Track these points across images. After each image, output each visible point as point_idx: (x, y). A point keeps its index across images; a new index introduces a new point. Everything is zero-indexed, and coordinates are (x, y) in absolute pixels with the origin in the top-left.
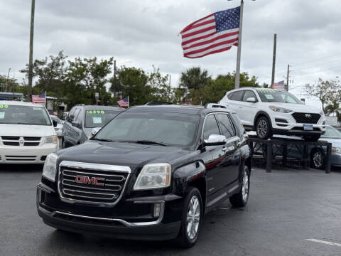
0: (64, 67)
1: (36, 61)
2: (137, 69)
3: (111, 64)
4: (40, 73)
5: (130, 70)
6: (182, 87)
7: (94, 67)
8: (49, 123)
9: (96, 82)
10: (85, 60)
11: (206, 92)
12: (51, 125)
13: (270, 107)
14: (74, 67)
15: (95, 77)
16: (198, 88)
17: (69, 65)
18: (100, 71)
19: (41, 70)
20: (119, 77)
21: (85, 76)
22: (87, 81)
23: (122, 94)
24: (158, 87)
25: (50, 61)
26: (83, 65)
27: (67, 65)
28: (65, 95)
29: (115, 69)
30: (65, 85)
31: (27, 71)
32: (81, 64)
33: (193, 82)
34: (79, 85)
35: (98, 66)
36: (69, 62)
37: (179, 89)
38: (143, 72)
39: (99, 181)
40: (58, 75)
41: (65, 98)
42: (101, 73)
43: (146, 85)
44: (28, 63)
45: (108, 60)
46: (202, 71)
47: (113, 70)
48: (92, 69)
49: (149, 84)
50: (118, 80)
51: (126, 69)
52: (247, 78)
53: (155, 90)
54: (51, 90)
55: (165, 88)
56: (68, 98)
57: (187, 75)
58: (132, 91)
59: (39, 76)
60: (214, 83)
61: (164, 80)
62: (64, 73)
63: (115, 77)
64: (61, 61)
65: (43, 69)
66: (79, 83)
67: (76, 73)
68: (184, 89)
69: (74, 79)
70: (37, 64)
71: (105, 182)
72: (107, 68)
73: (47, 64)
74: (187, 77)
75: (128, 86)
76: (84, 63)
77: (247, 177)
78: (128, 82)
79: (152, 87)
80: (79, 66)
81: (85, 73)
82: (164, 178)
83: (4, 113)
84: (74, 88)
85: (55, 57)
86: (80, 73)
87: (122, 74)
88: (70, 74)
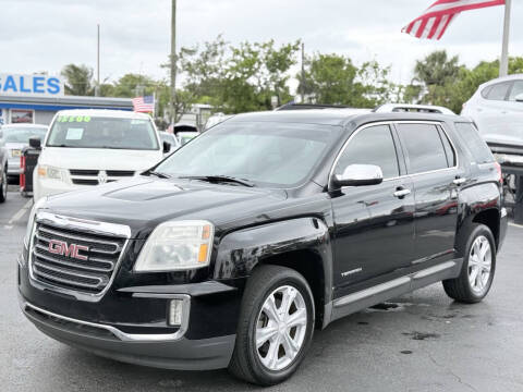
0: (224, 59)
1: (183, 49)
2: (340, 56)
3: (297, 49)
4: (190, 68)
5: (328, 58)
6: (416, 83)
7: (270, 56)
8: (155, 146)
9: (273, 79)
10: (256, 44)
11: (456, 91)
12: (158, 149)
14: (238, 57)
15: (273, 71)
16: (443, 84)
17: (232, 53)
18: (279, 62)
19: (189, 64)
20: (312, 71)
21: (257, 70)
22: (260, 79)
23: (317, 98)
24: (375, 84)
25: (203, 49)
26: (252, 53)
27: (229, 55)
28: (225, 101)
29: (303, 58)
30: (226, 86)
31: (168, 66)
32: (250, 52)
33: (435, 74)
34: (247, 86)
35: (275, 54)
36: (232, 49)
37: (411, 86)
38: (350, 61)
39: (81, 252)
40: (216, 70)
41: (226, 106)
42: (281, 64)
43: (355, 81)
44: (170, 53)
45: (293, 44)
46: (449, 58)
47: (300, 60)
48: (267, 58)
49: (357, 79)
50: (309, 76)
51: (322, 56)
53: (369, 89)
54: (205, 94)
55: (386, 86)
56: (231, 105)
57: (425, 63)
58: (330, 93)
59: (187, 73)
60: (470, 74)
61: (385, 72)
62: (224, 67)
63: (303, 72)
64: (219, 49)
65: (192, 62)
66: (248, 81)
67: (243, 66)
68: (419, 86)
69: (239, 75)
70: (184, 54)
71: (90, 254)
72: (291, 57)
73: (199, 52)
74: (424, 67)
75: (324, 84)
76: (254, 49)
77: (488, 246)
78: (325, 77)
79: (365, 85)
80: (247, 55)
81: (256, 66)
82: (196, 250)
83: (81, 130)
84: (239, 90)
85: (211, 43)
86: (249, 65)
87: (315, 65)
88: (232, 69)
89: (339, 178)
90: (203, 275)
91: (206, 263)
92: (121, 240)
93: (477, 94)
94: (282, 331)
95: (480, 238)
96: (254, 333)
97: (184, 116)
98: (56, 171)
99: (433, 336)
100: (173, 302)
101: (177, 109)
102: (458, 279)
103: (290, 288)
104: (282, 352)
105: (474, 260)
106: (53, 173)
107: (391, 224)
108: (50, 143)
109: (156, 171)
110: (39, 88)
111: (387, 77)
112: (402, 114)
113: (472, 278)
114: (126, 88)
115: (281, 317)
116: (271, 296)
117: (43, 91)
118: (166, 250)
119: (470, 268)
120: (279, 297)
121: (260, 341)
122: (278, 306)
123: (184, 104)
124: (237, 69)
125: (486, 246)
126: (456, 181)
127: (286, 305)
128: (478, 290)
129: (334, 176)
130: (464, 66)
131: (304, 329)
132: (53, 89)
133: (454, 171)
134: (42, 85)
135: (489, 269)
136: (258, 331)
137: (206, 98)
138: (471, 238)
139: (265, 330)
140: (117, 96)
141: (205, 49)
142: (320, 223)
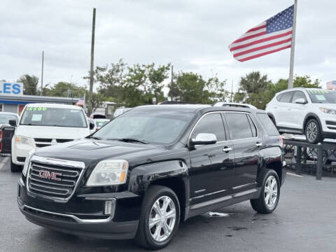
0: (123, 74)
1: (98, 68)
2: (195, 74)
3: (169, 69)
4: (101, 79)
5: (187, 75)
6: (241, 92)
7: (152, 73)
8: (85, 125)
9: (153, 87)
10: (143, 66)
11: (265, 97)
12: (87, 127)
13: (320, 108)
14: (132, 73)
15: (154, 82)
16: (257, 93)
17: (128, 71)
18: (157, 77)
19: (101, 77)
20: (178, 82)
21: (144, 82)
22: (146, 86)
23: (180, 99)
24: (216, 92)
25: (110, 68)
26: (141, 71)
27: (126, 71)
29: (172, 74)
30: (124, 91)
31: (88, 78)
32: (140, 70)
33: (253, 86)
34: (137, 91)
35: (155, 72)
36: (128, 68)
37: (238, 93)
38: (201, 77)
39: (57, 176)
40: (118, 81)
41: (124, 103)
42: (158, 78)
43: (204, 90)
44: (90, 70)
45: (166, 66)
46: (261, 76)
47: (170, 76)
48: (150, 74)
49: (206, 88)
50: (176, 86)
51: (184, 74)
52: (310, 81)
53: (213, 94)
54: (110, 96)
55: (223, 93)
56: (127, 103)
57: (246, 79)
58: (189, 96)
59: (100, 82)
60: (274, 87)
61: (222, 84)
62: (123, 79)
63: (172, 83)
64: (120, 68)
65: (103, 76)
66: (137, 88)
67: (135, 79)
68: (243, 93)
69: (133, 84)
70: (98, 71)
71: (62, 177)
72: (165, 74)
73: (108, 70)
74: (246, 81)
75: (185, 91)
76: (142, 68)
77: (276, 182)
78: (186, 86)
79: (210, 92)
80: (137, 72)
81: (143, 79)
82: (119, 175)
83: (41, 116)
84: (133, 93)
85: (115, 64)
86: (139, 78)
87: (180, 79)
88: (128, 80)
89: (194, 140)
90: (122, 188)
91: (124, 182)
92: (79, 170)
93: (275, 98)
94: (163, 220)
95: (271, 177)
96: (148, 220)
97: (98, 109)
98: (26, 139)
99: (244, 228)
100: (107, 202)
101: (93, 105)
102: (259, 199)
103: (167, 197)
104: (162, 232)
105: (267, 189)
106: (24, 140)
107: (222, 168)
108: (22, 123)
109: (94, 136)
110: (7, 90)
111: (224, 88)
112: (228, 107)
113: (266, 199)
114: (59, 91)
115: (162, 213)
116: (158, 201)
117: (9, 92)
118: (103, 175)
119: (266, 194)
120: (161, 202)
121: (151, 225)
122: (161, 206)
123: (98, 101)
124: (131, 80)
125: (274, 182)
126: (257, 145)
127: (165, 206)
128: (270, 207)
129: (191, 139)
130: (270, 81)
131: (174, 220)
132: (16, 91)
133: (256, 139)
134: (9, 88)
135: (276, 194)
136: (150, 219)
137: (111, 98)
138: (266, 177)
139: (154, 219)
140: (53, 96)
141: (111, 68)
142: (183, 164)
